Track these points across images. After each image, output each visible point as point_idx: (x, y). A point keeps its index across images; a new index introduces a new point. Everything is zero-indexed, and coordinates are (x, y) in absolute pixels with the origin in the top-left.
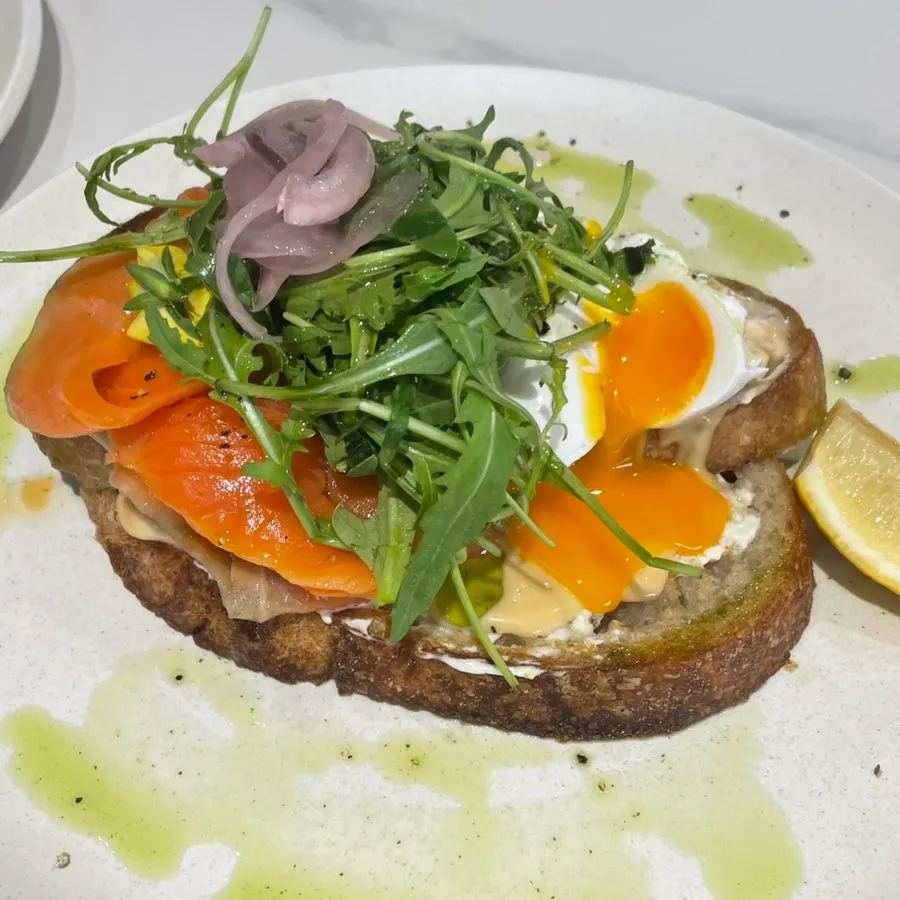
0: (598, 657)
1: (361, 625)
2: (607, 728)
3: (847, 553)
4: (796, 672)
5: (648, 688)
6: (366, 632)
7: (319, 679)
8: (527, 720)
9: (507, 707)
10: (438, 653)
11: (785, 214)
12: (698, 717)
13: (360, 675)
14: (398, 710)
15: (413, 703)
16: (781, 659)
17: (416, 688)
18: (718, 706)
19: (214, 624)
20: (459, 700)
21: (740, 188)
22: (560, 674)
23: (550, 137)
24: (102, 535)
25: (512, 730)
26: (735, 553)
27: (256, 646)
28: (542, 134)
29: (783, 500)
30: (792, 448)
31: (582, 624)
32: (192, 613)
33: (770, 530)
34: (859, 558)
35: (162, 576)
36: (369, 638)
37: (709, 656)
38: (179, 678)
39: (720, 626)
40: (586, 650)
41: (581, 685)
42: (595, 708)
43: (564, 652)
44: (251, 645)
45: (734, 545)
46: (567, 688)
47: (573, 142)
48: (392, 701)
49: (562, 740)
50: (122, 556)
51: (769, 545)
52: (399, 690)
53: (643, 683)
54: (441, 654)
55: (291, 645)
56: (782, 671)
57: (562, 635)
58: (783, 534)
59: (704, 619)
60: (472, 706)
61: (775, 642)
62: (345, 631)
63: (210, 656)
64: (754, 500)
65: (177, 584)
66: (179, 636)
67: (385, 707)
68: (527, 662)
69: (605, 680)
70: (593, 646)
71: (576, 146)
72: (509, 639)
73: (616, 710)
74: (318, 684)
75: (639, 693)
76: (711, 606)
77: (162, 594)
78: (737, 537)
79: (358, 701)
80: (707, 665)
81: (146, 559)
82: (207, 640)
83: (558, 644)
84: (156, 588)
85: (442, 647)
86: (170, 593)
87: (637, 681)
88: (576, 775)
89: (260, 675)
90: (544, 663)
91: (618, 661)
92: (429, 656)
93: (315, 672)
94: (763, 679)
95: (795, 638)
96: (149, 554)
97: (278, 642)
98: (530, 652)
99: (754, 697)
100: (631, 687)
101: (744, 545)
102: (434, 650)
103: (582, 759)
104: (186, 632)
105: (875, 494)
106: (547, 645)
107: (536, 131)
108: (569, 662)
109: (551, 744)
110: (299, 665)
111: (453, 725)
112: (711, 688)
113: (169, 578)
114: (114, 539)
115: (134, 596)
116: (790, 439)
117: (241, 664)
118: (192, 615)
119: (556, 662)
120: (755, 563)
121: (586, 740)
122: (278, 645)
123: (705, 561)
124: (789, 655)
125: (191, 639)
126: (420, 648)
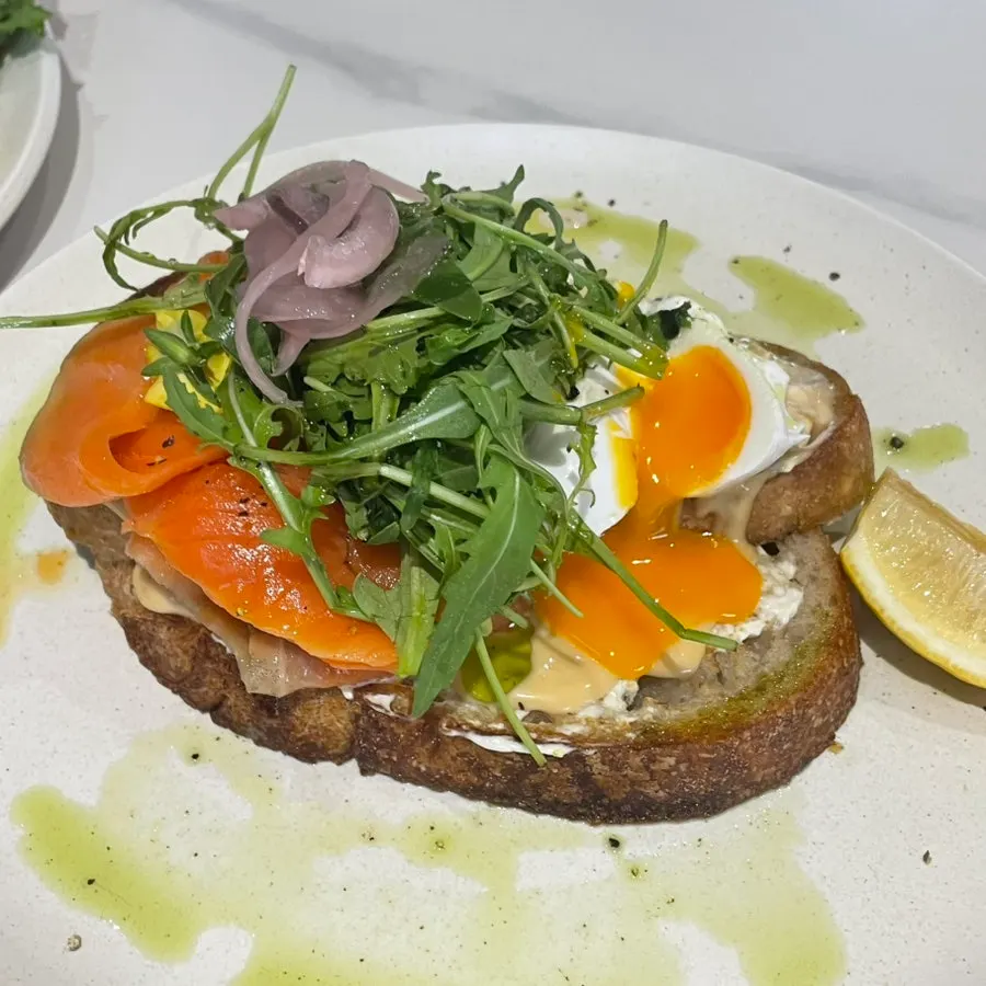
0: (631, 735)
1: (384, 700)
2: (642, 811)
3: (894, 629)
4: (842, 754)
5: (683, 767)
6: (389, 709)
7: (340, 759)
8: (557, 802)
9: (535, 786)
10: (463, 730)
11: (835, 276)
12: (736, 801)
13: (382, 754)
14: (422, 791)
15: (438, 783)
16: (826, 740)
17: (440, 767)
18: (759, 789)
19: (231, 701)
20: (487, 780)
21: (788, 250)
22: (591, 752)
23: (588, 197)
24: (117, 610)
25: (541, 812)
26: (776, 627)
27: (274, 723)
28: (579, 195)
29: (827, 573)
30: (839, 519)
31: (614, 702)
32: (210, 689)
33: (813, 603)
34: (907, 633)
35: (179, 651)
36: (392, 714)
37: (747, 734)
38: (195, 756)
39: (759, 704)
40: (617, 728)
41: (615, 766)
42: (629, 789)
43: (595, 729)
44: (269, 722)
45: (776, 620)
46: (597, 767)
47: (612, 203)
48: (416, 782)
49: (594, 824)
50: (138, 630)
51: (812, 620)
52: (423, 769)
53: (678, 762)
54: (467, 731)
55: (310, 722)
56: (827, 753)
57: (593, 712)
58: (826, 608)
59: (742, 697)
60: (499, 787)
61: (818, 722)
62: (367, 707)
63: (227, 734)
64: (796, 573)
65: (194, 658)
66: (196, 713)
67: (409, 787)
68: (555, 740)
69: (638, 759)
70: (625, 724)
71: (615, 208)
72: (538, 716)
73: (650, 791)
74: (339, 764)
75: (674, 773)
76: (751, 683)
77: (178, 671)
78: (777, 611)
79: (380, 781)
80: (745, 744)
81: (163, 633)
82: (224, 718)
83: (588, 720)
84: (173, 662)
85: (467, 724)
86: (187, 668)
87: (672, 761)
88: (607, 860)
89: (279, 754)
90: (573, 740)
91: (652, 739)
92: (454, 733)
93: (336, 751)
94: (806, 761)
95: (840, 719)
96: (165, 628)
97: (297, 718)
98: (558, 730)
99: (798, 781)
100: (665, 766)
101: (785, 620)
102: (459, 727)
103: (615, 843)
104: (203, 710)
105: (923, 566)
106: (578, 722)
107: (573, 191)
108: (601, 739)
109: (582, 827)
110: (319, 744)
111: (480, 807)
112: (749, 769)
113: (185, 652)
114: (130, 613)
115: (149, 673)
116: (835, 510)
117: (259, 742)
118: (209, 692)
119: (586, 740)
120: (797, 639)
121: (619, 823)
122: (297, 722)
123: (743, 636)
124: (834, 737)
125: (207, 716)
126: (444, 725)
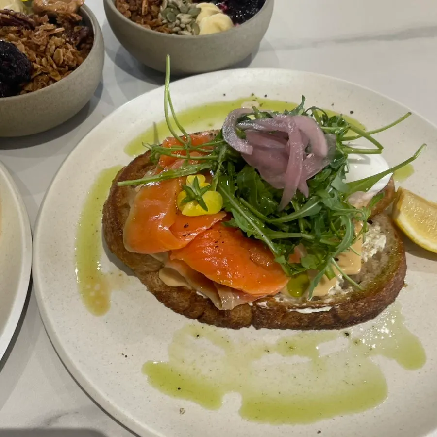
0: (348, 298)
1: (264, 304)
2: (353, 321)
4: (408, 287)
5: (366, 305)
6: (266, 306)
7: (247, 326)
8: (326, 325)
9: (319, 322)
11: (352, 112)
12: (381, 310)
13: (265, 322)
14: (278, 331)
15: (284, 327)
16: (402, 284)
17: (285, 321)
18: (386, 305)
19: (207, 314)
20: (302, 323)
21: (333, 105)
22: (338, 307)
23: (256, 95)
24: (151, 289)
25: (321, 329)
26: (381, 250)
27: (225, 319)
28: (253, 95)
29: (390, 227)
30: (388, 207)
31: (338, 288)
33: (389, 239)
34: (423, 244)
35: (183, 300)
36: (268, 308)
37: (384, 289)
38: (198, 336)
39: (384, 278)
40: (343, 297)
41: (345, 310)
42: (349, 316)
43: (336, 299)
44: (223, 319)
45: (380, 247)
46: (340, 311)
47: (266, 96)
48: (276, 328)
49: (338, 329)
50: (163, 296)
51: (391, 245)
52: (279, 323)
53: (365, 304)
54: (295, 309)
55: (238, 316)
56: (403, 289)
57: (332, 293)
58: (394, 240)
59: (378, 276)
60: (306, 324)
61: (401, 279)
62: (258, 307)
63: (206, 326)
64: (381, 229)
65: (191, 302)
66: (192, 320)
67: (274, 330)
68: (325, 305)
69: (352, 306)
70: (345, 295)
71: (267, 97)
72: (316, 298)
73: (356, 315)
74: (248, 328)
75: (363, 308)
76: (379, 271)
77: (183, 307)
78: (379, 244)
79: (263, 330)
80: (384, 293)
81: (175, 295)
83: (333, 296)
84: (181, 305)
85: (295, 306)
86: (187, 306)
87: (363, 304)
88: (346, 340)
89: (226, 329)
90: (331, 304)
91: (355, 298)
92: (291, 310)
93: (247, 323)
94: (398, 292)
95: (404, 275)
96: (176, 293)
97: (233, 315)
98: (325, 301)
99: (397, 299)
100: (361, 306)
101: (383, 246)
102: (292, 308)
103: (347, 334)
104: (194, 318)
105: (422, 222)
106: (329, 298)
107: (251, 93)
108: (339, 302)
109: (335, 331)
110: (241, 322)
112: (385, 300)
113: (186, 300)
114: (157, 289)
115: (170, 309)
116: (387, 204)
117: (219, 326)
118: (197, 312)
119: (335, 303)
120: (388, 253)
121: (346, 327)
122: (233, 317)
123: (372, 255)
124: (404, 282)
125: (196, 320)
126: (287, 308)
